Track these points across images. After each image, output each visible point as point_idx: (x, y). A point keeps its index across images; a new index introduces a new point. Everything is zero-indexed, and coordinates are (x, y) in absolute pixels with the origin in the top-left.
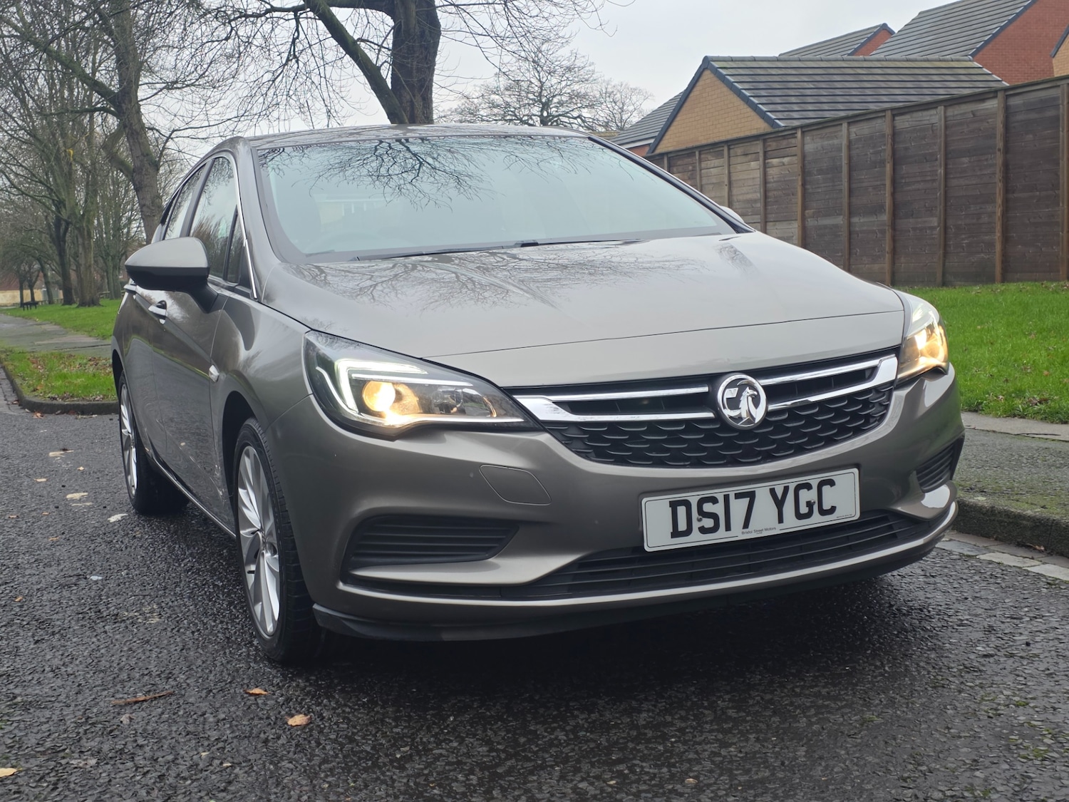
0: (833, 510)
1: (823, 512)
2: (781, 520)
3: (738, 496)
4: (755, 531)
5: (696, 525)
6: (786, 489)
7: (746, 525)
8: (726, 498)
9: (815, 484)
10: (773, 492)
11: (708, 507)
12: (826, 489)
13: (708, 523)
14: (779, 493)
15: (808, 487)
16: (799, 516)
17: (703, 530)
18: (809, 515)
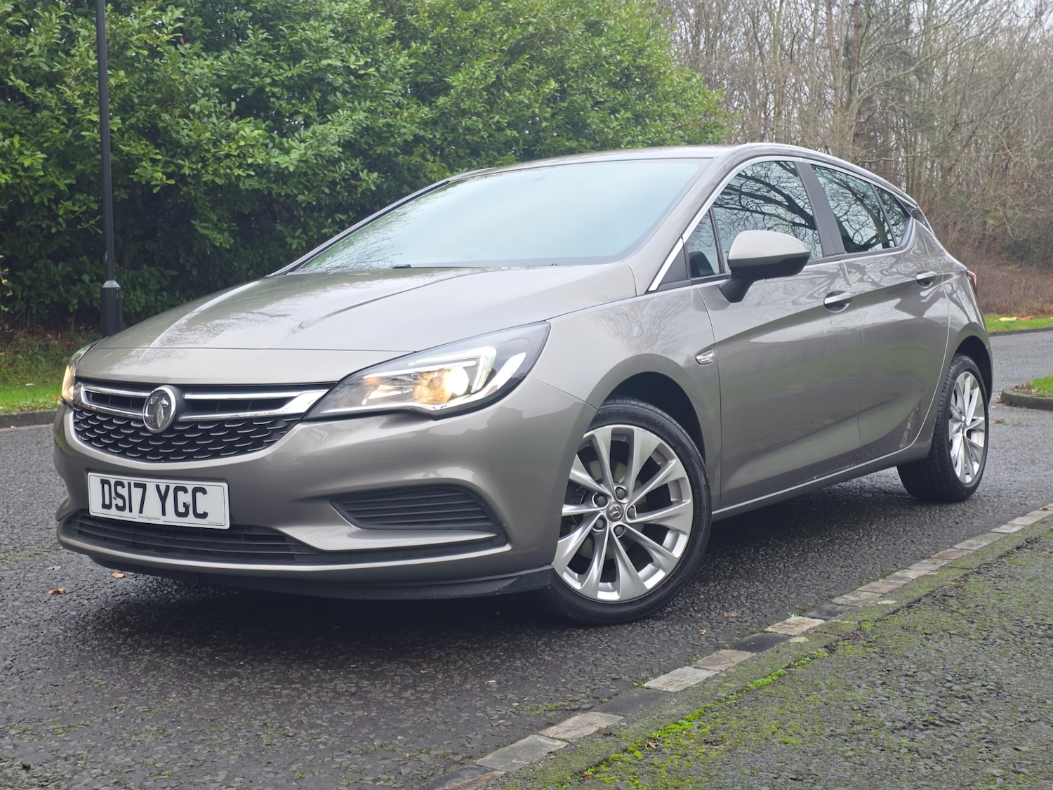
0: (204, 515)
1: (197, 515)
2: (164, 514)
3: (137, 485)
4: (147, 518)
5: (114, 502)
6: (168, 488)
7: (141, 511)
8: (129, 484)
9: (190, 489)
10: (158, 487)
11: (119, 489)
12: (199, 495)
13: (120, 503)
14: (163, 490)
15: (185, 491)
16: (178, 514)
17: (118, 508)
18: (185, 514)
